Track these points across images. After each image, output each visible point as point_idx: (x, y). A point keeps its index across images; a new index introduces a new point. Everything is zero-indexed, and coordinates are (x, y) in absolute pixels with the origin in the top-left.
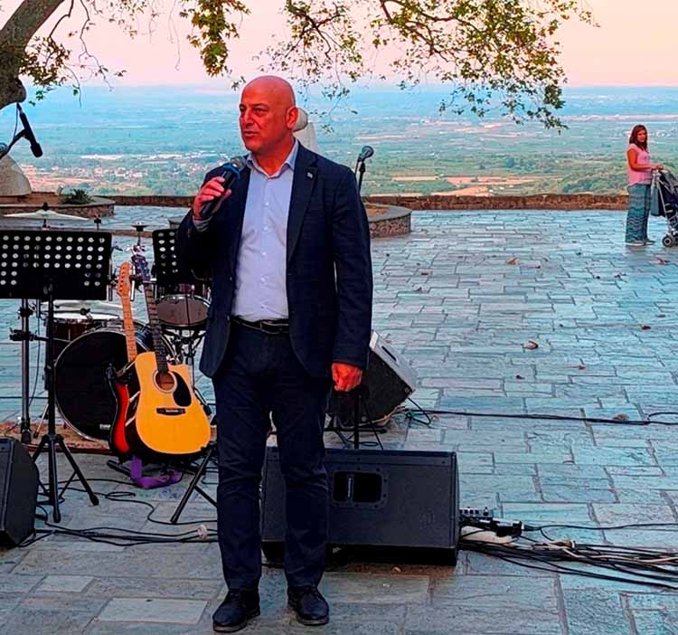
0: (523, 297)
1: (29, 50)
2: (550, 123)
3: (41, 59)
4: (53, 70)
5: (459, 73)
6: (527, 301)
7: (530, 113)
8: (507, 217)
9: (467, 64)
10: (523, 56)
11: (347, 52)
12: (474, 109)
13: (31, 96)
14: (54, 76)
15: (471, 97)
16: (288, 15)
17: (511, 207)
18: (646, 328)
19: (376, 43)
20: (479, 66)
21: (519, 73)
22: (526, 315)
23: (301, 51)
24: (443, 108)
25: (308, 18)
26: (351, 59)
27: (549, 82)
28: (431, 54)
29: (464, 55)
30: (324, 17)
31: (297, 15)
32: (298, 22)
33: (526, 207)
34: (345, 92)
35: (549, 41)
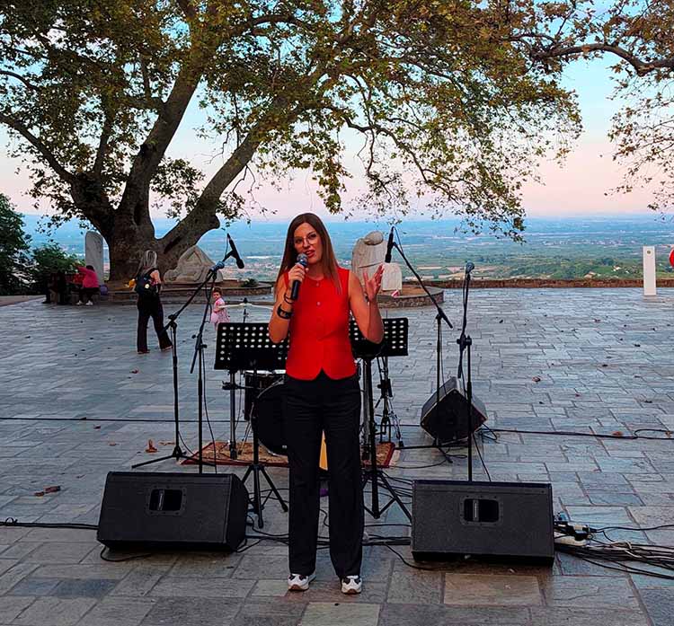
0: (522, 345)
1: (222, 199)
2: (517, 239)
3: (228, 204)
4: (235, 210)
5: (465, 211)
6: (526, 347)
7: (505, 233)
8: (495, 292)
9: (470, 206)
10: (502, 201)
11: (400, 200)
12: (473, 231)
13: (223, 225)
14: (236, 213)
15: (472, 224)
16: (368, 179)
17: (496, 287)
18: (605, 366)
19: (419, 194)
20: (476, 206)
21: (499, 211)
22: (529, 357)
23: (374, 198)
24: (456, 230)
25: (379, 180)
26: (402, 203)
27: (517, 216)
28: (449, 200)
29: (467, 201)
30: (387, 180)
31: (372, 179)
32: (373, 182)
33: (504, 287)
34: (400, 222)
35: (516, 193)
